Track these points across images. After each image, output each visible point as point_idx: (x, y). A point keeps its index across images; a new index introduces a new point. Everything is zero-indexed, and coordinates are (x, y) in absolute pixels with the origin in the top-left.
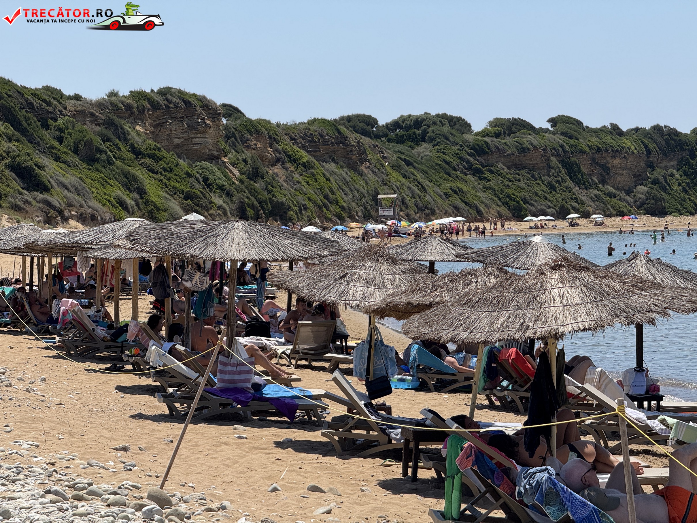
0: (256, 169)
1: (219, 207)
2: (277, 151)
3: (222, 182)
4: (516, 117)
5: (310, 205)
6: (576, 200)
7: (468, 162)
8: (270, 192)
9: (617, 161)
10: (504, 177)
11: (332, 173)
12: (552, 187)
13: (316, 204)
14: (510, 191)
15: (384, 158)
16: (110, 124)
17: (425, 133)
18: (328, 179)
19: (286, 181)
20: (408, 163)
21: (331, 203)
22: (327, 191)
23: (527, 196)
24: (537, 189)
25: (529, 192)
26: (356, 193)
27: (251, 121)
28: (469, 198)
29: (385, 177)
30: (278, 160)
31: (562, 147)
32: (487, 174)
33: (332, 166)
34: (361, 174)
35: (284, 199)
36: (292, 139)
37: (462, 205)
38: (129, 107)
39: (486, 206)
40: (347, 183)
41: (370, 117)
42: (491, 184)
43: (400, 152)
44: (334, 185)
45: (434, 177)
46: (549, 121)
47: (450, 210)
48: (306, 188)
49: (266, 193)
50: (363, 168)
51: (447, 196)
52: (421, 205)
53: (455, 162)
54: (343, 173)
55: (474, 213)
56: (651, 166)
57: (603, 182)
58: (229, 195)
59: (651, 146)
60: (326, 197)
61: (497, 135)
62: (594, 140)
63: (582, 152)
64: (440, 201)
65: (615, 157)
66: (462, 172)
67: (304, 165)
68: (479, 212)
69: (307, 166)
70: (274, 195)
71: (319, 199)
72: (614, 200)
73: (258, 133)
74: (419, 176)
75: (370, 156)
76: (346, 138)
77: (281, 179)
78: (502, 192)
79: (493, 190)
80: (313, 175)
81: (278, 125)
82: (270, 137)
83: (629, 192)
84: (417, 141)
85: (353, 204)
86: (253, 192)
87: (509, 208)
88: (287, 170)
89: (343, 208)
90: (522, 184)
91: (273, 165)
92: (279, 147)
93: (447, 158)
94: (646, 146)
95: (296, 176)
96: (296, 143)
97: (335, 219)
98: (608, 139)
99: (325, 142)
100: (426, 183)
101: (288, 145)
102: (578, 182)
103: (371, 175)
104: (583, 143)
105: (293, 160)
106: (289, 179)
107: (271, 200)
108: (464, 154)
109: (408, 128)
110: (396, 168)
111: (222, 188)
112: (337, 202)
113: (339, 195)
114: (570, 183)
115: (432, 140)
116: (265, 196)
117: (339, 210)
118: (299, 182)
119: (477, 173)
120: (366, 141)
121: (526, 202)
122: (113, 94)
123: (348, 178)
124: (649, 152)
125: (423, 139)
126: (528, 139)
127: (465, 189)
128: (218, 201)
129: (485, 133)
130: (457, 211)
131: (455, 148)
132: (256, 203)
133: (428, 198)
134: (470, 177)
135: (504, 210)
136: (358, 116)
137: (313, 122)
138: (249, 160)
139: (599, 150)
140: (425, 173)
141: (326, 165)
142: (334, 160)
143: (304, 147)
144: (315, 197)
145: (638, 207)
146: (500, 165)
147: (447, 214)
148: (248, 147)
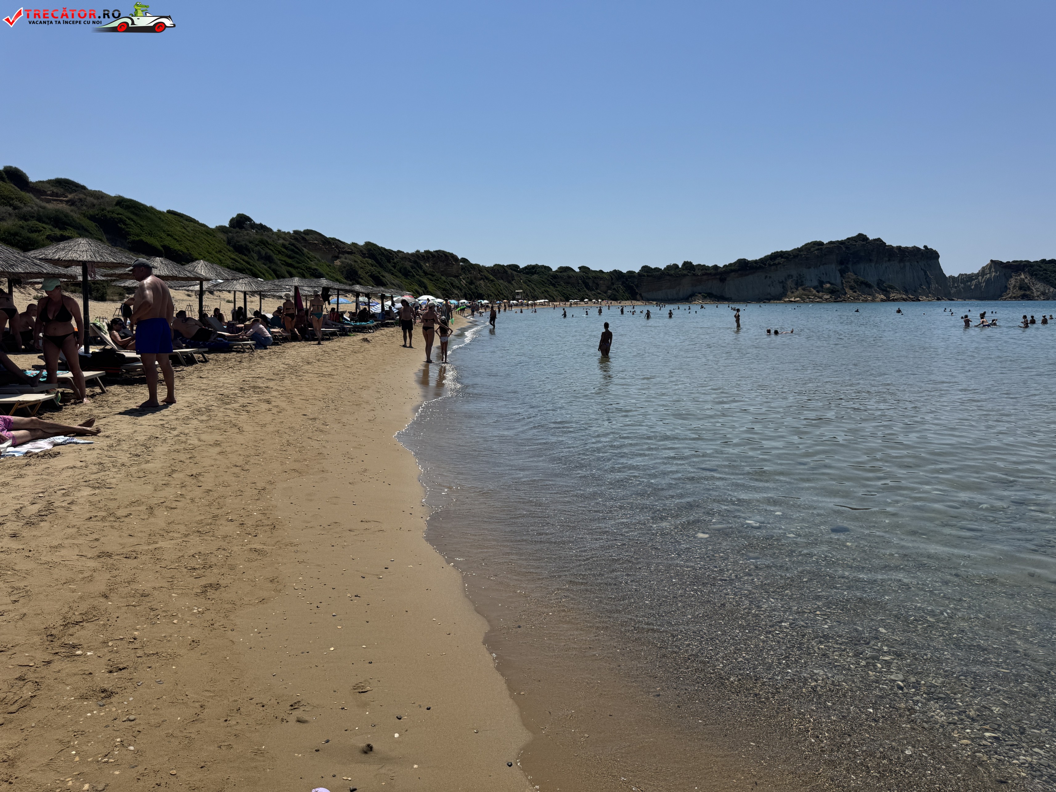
1: (456, 294)
2: (481, 275)
3: (458, 285)
4: (567, 266)
6: (586, 295)
7: (551, 281)
9: (601, 282)
10: (563, 287)
11: (502, 284)
12: (579, 290)
13: (495, 294)
14: (564, 291)
15: (521, 279)
16: (415, 262)
17: (536, 271)
18: (500, 286)
19: (484, 286)
23: (569, 293)
24: (573, 291)
25: (571, 292)
27: (472, 264)
28: (549, 293)
30: (482, 279)
31: (583, 276)
32: (557, 286)
33: (502, 281)
34: (512, 284)
36: (487, 271)
37: (548, 296)
38: (423, 256)
39: (556, 296)
40: (507, 287)
41: (517, 265)
42: (558, 289)
43: (527, 277)
44: (502, 288)
45: (538, 286)
46: (578, 268)
47: (542, 297)
48: (491, 288)
50: (513, 282)
51: (543, 293)
52: (531, 295)
53: (546, 281)
54: (506, 284)
55: (552, 299)
57: (597, 289)
58: (461, 290)
60: (499, 292)
61: (561, 272)
62: (594, 274)
63: (590, 278)
64: (540, 295)
65: (601, 280)
66: (548, 285)
67: (491, 280)
68: (554, 299)
69: (492, 281)
70: (478, 290)
71: (496, 293)
72: (599, 295)
73: (474, 268)
74: (533, 286)
75: (516, 278)
76: (508, 271)
77: (482, 285)
78: (561, 291)
79: (558, 291)
80: (494, 284)
81: (483, 266)
82: (478, 270)
83: (606, 293)
84: (533, 274)
86: (470, 289)
88: (484, 282)
90: (569, 289)
91: (480, 280)
93: (544, 279)
94: (611, 277)
95: (488, 284)
96: (489, 273)
98: (599, 274)
99: (499, 273)
100: (535, 288)
101: (486, 273)
102: (588, 289)
103: (516, 285)
104: (590, 275)
105: (487, 278)
106: (486, 285)
107: (477, 292)
108: (550, 278)
109: (530, 269)
110: (525, 282)
111: (458, 287)
112: (503, 294)
113: (504, 291)
114: (585, 289)
115: (538, 273)
116: (475, 290)
118: (489, 287)
119: (554, 285)
120: (514, 273)
121: (570, 295)
122: (418, 251)
124: (612, 279)
125: (535, 273)
126: (571, 273)
127: (548, 290)
128: (456, 292)
129: (556, 271)
130: (546, 298)
131: (546, 276)
132: (470, 292)
133: (536, 293)
134: (551, 286)
135: (562, 298)
136: (512, 265)
138: (470, 277)
139: (595, 278)
140: (535, 284)
141: (499, 281)
142: (502, 279)
143: (492, 274)
144: (494, 292)
146: (562, 283)
147: (541, 299)
148: (471, 273)
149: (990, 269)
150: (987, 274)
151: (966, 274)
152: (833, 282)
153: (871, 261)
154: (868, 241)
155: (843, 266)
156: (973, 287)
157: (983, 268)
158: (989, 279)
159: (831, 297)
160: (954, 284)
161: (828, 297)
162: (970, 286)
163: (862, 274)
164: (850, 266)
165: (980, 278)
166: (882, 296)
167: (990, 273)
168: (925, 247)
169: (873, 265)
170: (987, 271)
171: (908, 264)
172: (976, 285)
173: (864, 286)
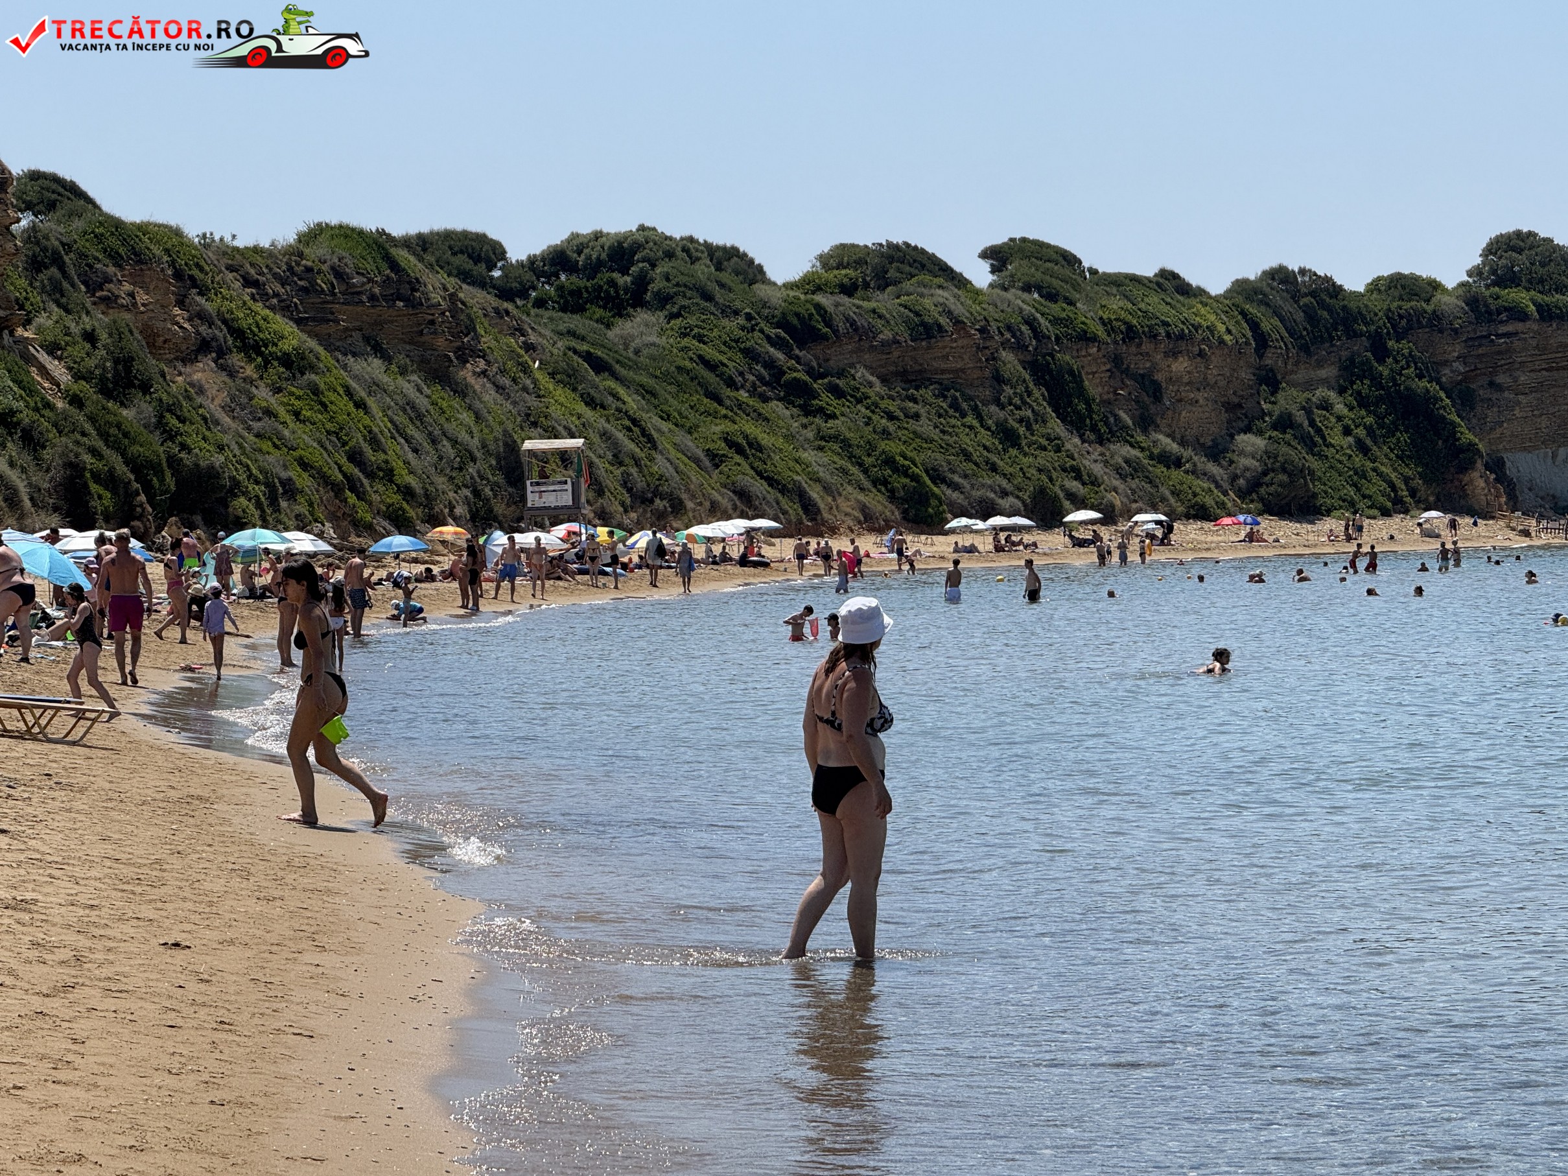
0: (125, 362)
2: (201, 316)
3: (6, 401)
4: (897, 239)
5: (304, 481)
6: (1077, 473)
7: (770, 364)
8: (170, 435)
9: (1181, 366)
10: (874, 407)
12: (1009, 437)
13: (324, 479)
14: (892, 447)
15: (529, 347)
17: (642, 282)
18: (360, 405)
19: (228, 409)
20: (599, 366)
21: (371, 476)
22: (358, 440)
23: (939, 459)
24: (967, 441)
25: (945, 448)
26: (447, 448)
27: (117, 224)
28: (779, 465)
29: (532, 401)
30: (204, 346)
31: (1030, 322)
32: (826, 400)
33: (374, 367)
34: (461, 391)
35: (218, 459)
36: (248, 282)
37: (759, 487)
39: (827, 489)
40: (418, 417)
41: (482, 238)
42: (836, 425)
43: (572, 333)
44: (381, 424)
45: (675, 405)
46: (985, 254)
47: (725, 500)
48: (292, 431)
49: (156, 437)
51: (716, 459)
52: (640, 484)
53: (733, 363)
54: (410, 386)
55: (794, 509)
56: (1270, 381)
58: (32, 442)
59: (1269, 324)
60: (355, 457)
61: (848, 290)
62: (1116, 305)
63: (1086, 338)
64: (695, 477)
65: (1175, 354)
66: (753, 392)
67: (286, 361)
68: (809, 507)
70: (184, 447)
72: (1176, 475)
73: (140, 258)
74: (632, 402)
75: (487, 341)
76: (415, 284)
77: (215, 400)
78: (871, 448)
79: (846, 444)
80: (316, 391)
81: (207, 242)
82: (178, 275)
83: (1216, 452)
84: (621, 304)
85: (441, 482)
86: (115, 436)
87: (892, 496)
88: (232, 374)
89: (407, 493)
90: (925, 427)
91: (189, 358)
92: (210, 307)
93: (709, 352)
94: (1254, 326)
95: (263, 395)
96: (262, 295)
97: (382, 523)
98: (1154, 303)
99: (352, 294)
100: (653, 422)
101: (237, 302)
103: (490, 396)
104: (1086, 314)
105: (250, 343)
106: (240, 404)
107: (173, 461)
108: (756, 341)
109: (594, 268)
110: (568, 378)
111: (6, 420)
112: (389, 475)
113: (396, 453)
115: (663, 300)
117: (396, 498)
118: (269, 413)
119: (799, 396)
120: (476, 298)
121: (937, 477)
123: (422, 402)
124: (1262, 341)
125: (637, 297)
126: (936, 299)
127: (765, 439)
129: (810, 284)
130: (747, 505)
131: (732, 325)
132: (121, 468)
133: (661, 465)
134: (777, 408)
136: (448, 236)
137: (316, 234)
138: (103, 336)
139: (1130, 333)
140: (648, 393)
141: (357, 365)
144: (318, 457)
145: (1243, 494)
146: (861, 373)
147: (717, 513)
148: (109, 302)
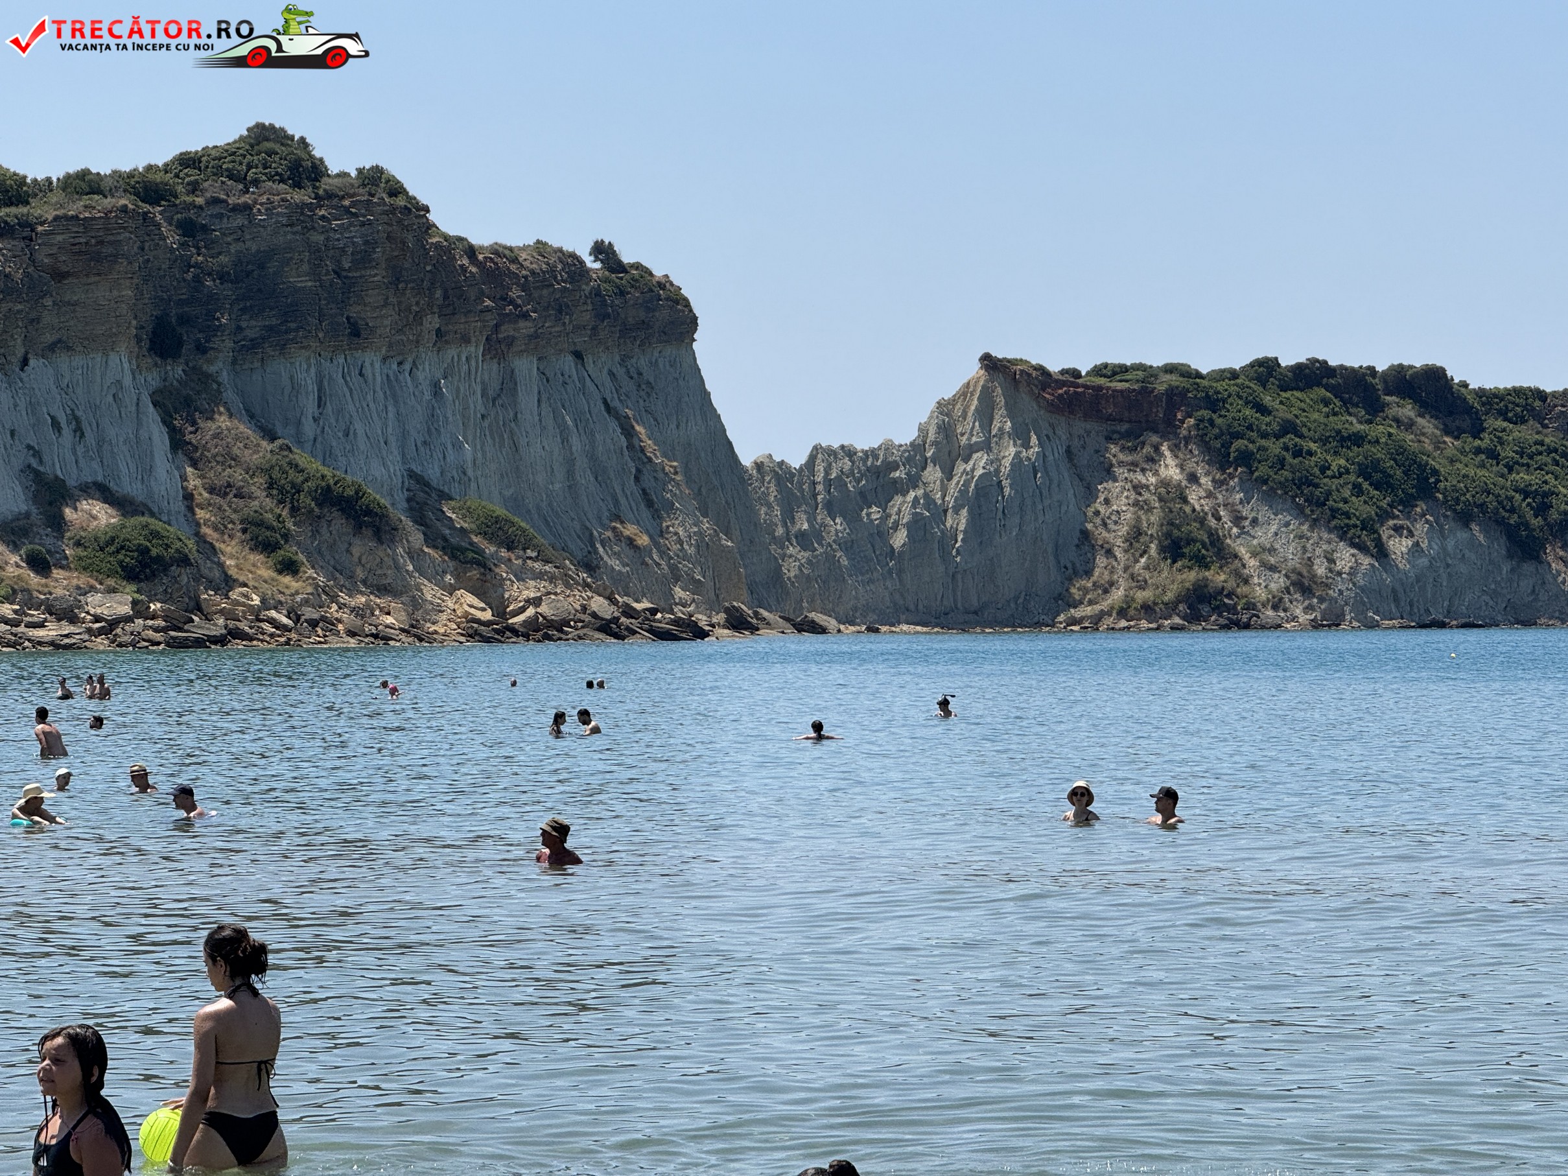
149: (985, 414)
150: (972, 449)
151: (848, 452)
152: (129, 487)
153: (356, 332)
154: (325, 184)
155: (176, 371)
156: (899, 539)
157: (944, 408)
158: (988, 487)
159: (140, 610)
160: (789, 516)
161: (119, 605)
162: (882, 533)
163: (309, 429)
164: (219, 366)
165: (932, 474)
166: (468, 603)
167: (986, 446)
168: (602, 250)
169: (372, 361)
170: (968, 431)
171: (525, 367)
172: (917, 526)
173: (339, 523)
